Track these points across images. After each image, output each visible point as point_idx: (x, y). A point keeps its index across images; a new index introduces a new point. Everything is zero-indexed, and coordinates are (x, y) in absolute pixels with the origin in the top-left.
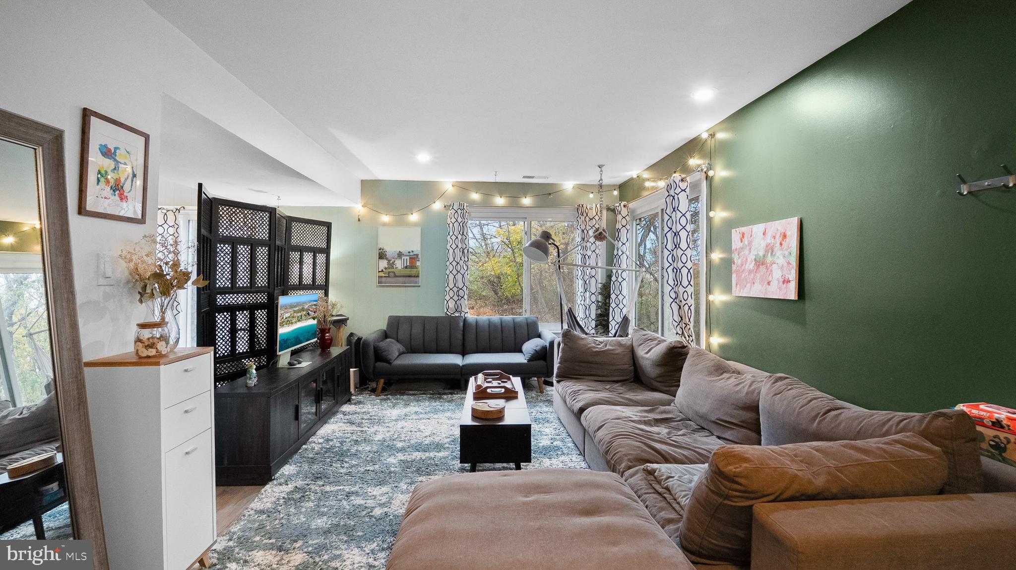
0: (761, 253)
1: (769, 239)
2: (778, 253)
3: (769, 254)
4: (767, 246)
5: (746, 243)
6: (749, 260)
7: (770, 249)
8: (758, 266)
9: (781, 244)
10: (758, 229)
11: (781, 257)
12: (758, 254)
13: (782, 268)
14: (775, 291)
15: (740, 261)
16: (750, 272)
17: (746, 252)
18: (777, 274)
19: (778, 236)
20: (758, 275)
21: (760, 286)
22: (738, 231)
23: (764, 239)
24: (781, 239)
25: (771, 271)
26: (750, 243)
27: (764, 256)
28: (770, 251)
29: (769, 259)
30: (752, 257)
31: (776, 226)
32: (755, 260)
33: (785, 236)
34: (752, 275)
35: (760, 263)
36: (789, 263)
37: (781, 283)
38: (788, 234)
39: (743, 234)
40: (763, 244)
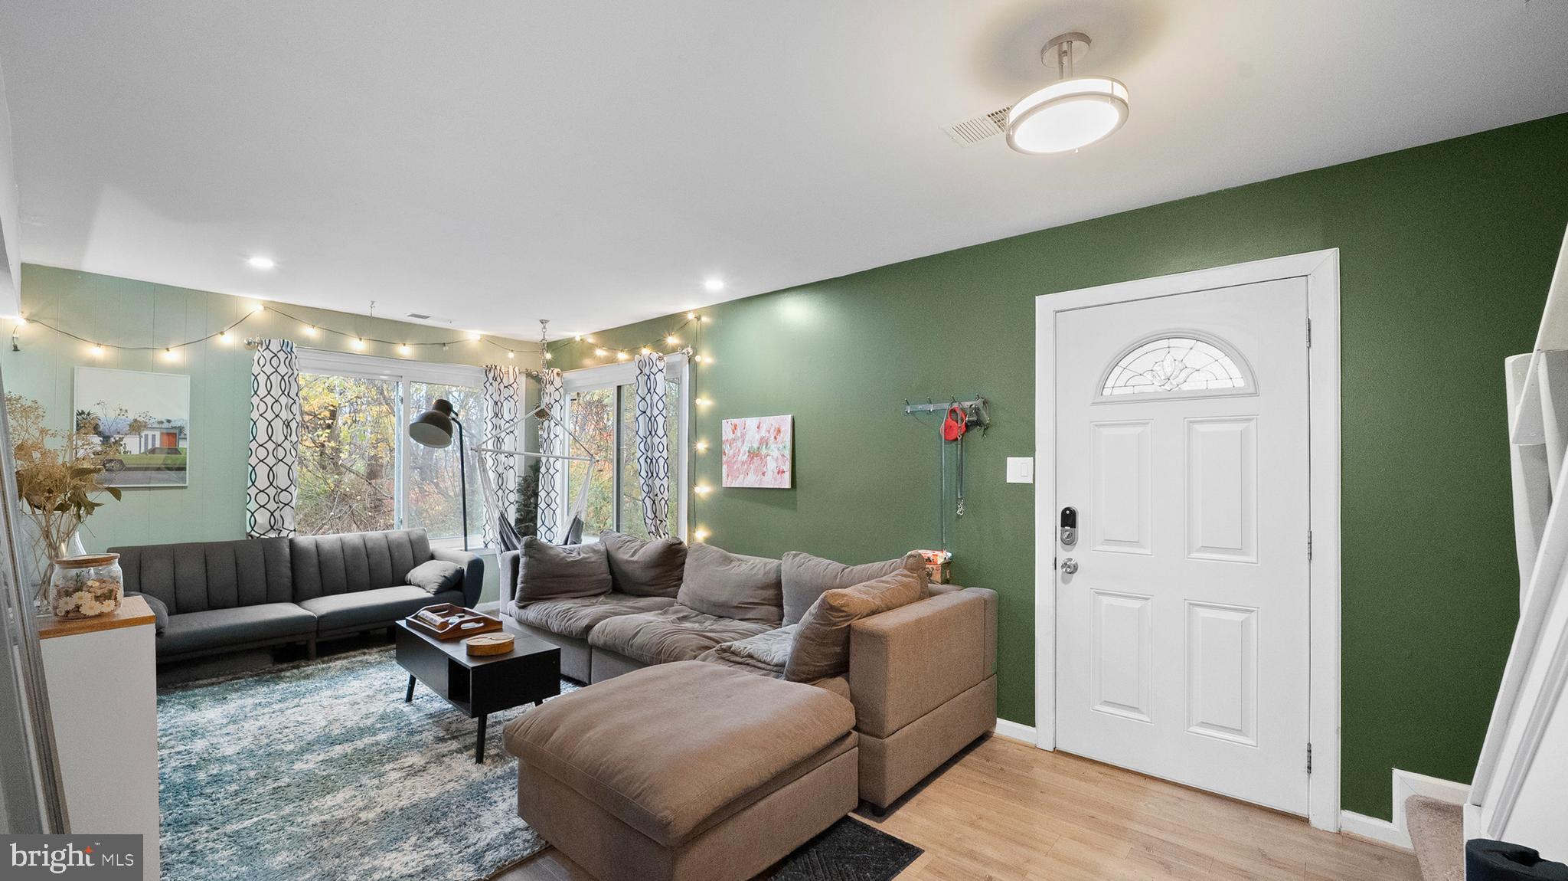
0: (756, 446)
1: (763, 433)
2: (773, 446)
3: (764, 446)
4: (761, 439)
5: (739, 434)
6: (742, 452)
7: (764, 442)
8: (753, 458)
9: (775, 438)
10: (751, 422)
11: (776, 450)
12: (752, 447)
13: (777, 460)
14: (770, 481)
15: (731, 452)
16: (743, 463)
17: (739, 443)
18: (772, 465)
19: (772, 431)
20: (752, 466)
21: (755, 477)
22: (730, 423)
23: (758, 432)
24: (775, 433)
25: (766, 462)
26: (743, 435)
27: (759, 448)
28: (765, 444)
29: (764, 451)
30: (745, 448)
31: (770, 421)
32: (749, 452)
33: (779, 431)
34: (746, 467)
35: (753, 454)
36: (783, 456)
37: (776, 474)
38: (782, 429)
39: (735, 426)
40: (758, 437)
